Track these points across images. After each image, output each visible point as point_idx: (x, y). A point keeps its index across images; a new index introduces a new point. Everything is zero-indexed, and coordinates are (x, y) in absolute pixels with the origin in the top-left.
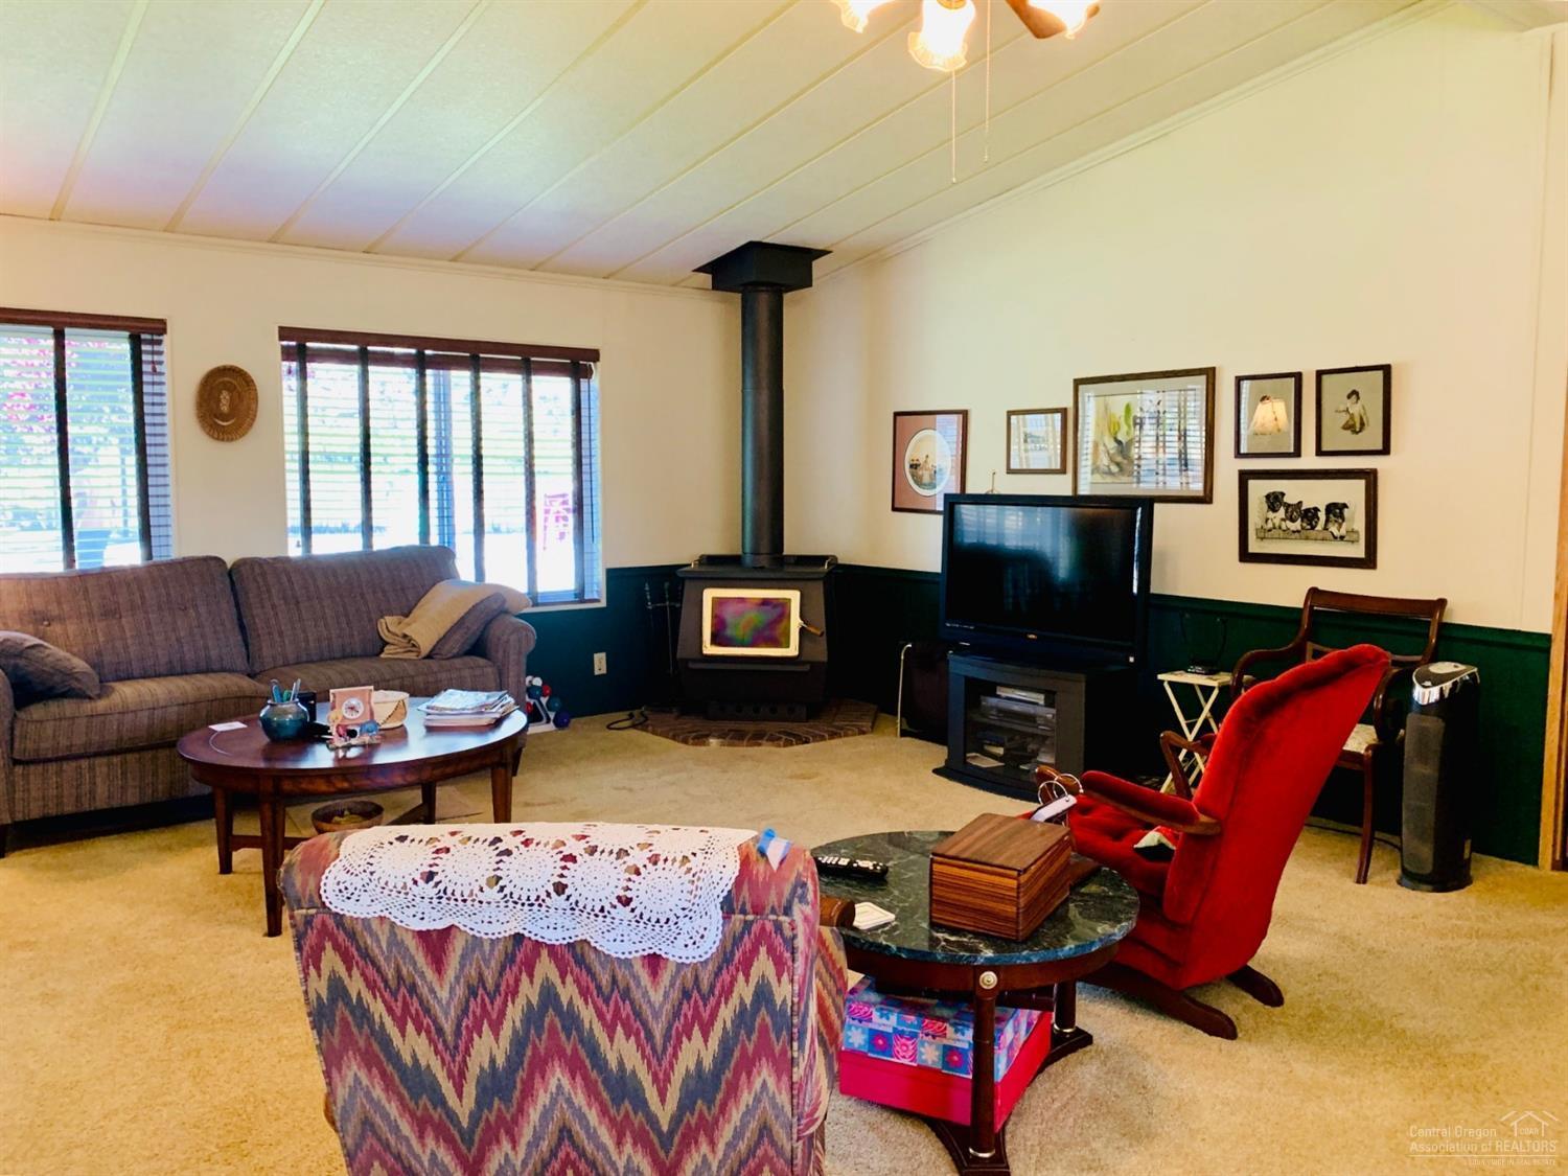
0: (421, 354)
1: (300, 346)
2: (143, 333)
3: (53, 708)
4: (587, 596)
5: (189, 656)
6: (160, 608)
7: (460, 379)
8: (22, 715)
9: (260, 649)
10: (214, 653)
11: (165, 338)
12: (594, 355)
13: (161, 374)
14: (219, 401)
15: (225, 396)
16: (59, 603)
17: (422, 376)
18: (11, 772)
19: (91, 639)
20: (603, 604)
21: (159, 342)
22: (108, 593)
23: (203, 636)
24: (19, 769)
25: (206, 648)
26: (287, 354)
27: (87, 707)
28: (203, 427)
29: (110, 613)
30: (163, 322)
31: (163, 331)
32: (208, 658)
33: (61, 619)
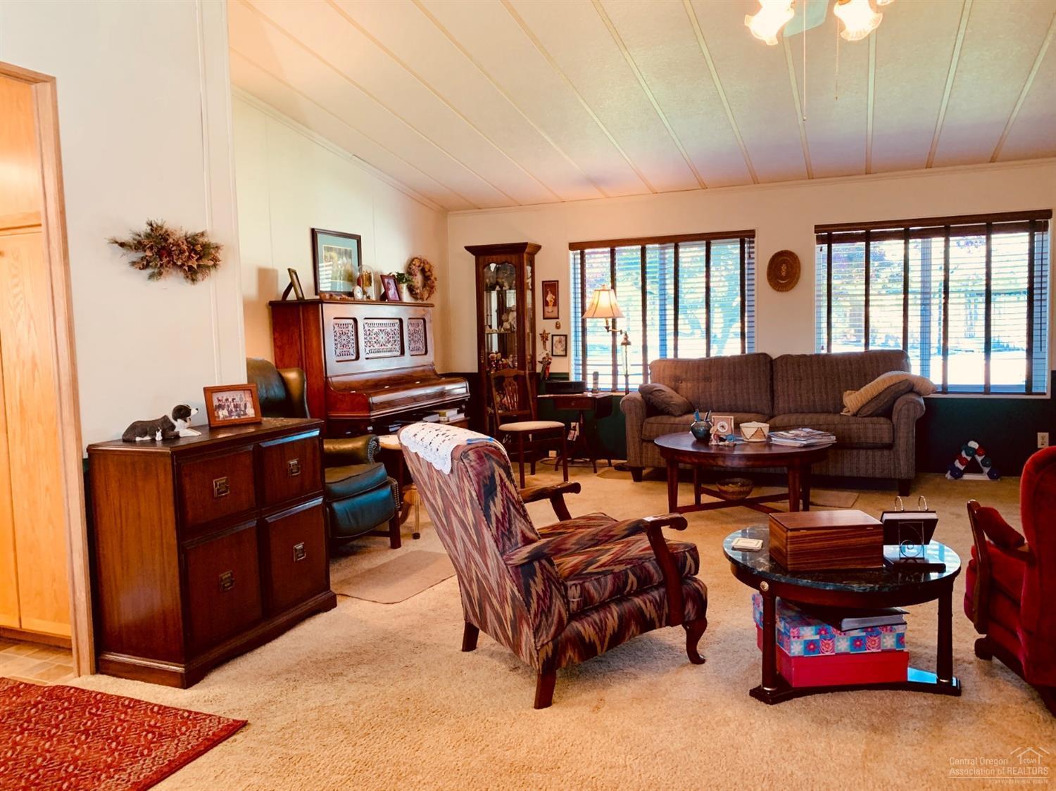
0: (907, 230)
1: (829, 235)
2: (745, 237)
3: (659, 418)
4: (1034, 390)
5: (740, 403)
6: (730, 378)
7: (937, 243)
8: (647, 420)
9: (778, 404)
10: (752, 403)
11: (755, 239)
12: (1048, 214)
13: (753, 258)
14: (781, 270)
15: (784, 267)
16: (686, 373)
17: (906, 243)
18: (642, 444)
19: (696, 390)
20: (1048, 396)
21: (753, 242)
22: (707, 369)
23: (748, 394)
24: (644, 444)
25: (749, 400)
26: (821, 240)
27: (673, 420)
28: (771, 285)
29: (707, 379)
30: (753, 231)
31: (754, 237)
32: (749, 406)
33: (686, 380)
